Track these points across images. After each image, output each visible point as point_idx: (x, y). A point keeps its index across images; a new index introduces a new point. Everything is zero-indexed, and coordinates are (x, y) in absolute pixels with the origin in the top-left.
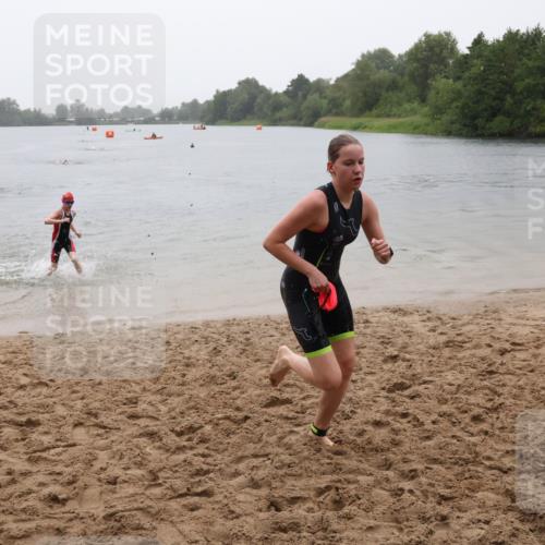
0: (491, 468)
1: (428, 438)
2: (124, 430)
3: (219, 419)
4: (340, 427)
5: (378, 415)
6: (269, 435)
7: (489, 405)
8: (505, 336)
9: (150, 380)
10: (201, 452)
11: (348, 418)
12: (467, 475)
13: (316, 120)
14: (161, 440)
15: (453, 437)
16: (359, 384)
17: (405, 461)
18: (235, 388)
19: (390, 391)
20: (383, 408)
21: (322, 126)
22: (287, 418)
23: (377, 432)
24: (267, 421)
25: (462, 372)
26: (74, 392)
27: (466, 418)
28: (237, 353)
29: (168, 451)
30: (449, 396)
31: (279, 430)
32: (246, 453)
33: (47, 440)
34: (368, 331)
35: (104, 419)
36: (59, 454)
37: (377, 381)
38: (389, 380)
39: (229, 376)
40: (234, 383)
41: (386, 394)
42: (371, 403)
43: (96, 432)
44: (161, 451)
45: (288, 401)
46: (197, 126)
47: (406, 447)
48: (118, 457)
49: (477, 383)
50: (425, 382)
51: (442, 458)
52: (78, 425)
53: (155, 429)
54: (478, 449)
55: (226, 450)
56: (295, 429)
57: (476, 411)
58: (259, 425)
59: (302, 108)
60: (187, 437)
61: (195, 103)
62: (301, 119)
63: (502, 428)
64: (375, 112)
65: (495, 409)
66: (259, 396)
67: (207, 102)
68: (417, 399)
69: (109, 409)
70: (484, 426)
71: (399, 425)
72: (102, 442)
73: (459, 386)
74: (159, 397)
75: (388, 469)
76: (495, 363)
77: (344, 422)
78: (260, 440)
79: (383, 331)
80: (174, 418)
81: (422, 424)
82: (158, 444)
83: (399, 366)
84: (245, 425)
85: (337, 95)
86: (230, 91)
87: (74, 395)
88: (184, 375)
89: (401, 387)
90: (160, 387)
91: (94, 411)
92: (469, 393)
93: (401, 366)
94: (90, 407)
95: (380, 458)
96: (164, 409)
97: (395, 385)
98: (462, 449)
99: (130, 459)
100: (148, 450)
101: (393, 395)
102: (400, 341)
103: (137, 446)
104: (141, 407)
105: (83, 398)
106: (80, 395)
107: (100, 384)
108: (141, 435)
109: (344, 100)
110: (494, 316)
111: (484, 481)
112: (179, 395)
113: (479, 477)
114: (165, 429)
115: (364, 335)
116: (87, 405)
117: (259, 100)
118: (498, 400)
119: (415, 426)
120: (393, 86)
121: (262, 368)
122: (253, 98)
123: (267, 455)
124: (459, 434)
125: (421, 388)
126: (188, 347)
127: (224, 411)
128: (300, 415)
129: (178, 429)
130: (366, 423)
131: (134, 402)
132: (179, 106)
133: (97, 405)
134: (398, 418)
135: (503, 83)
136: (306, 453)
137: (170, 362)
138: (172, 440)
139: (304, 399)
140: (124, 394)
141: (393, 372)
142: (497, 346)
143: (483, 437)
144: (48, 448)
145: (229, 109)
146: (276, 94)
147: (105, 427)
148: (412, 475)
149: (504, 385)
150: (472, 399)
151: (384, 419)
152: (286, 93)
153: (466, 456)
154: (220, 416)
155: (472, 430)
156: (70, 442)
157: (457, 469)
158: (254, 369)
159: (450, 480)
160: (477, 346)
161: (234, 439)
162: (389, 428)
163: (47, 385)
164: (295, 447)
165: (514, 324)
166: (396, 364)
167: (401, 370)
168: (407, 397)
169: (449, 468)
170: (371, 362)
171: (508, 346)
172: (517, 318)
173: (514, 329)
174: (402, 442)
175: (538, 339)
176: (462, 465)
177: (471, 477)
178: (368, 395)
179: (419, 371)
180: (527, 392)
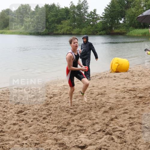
0: (50, 133)
1: (30, 126)
4: (3, 127)
5: (15, 121)
7: (48, 114)
8: (51, 93)
11: (5, 124)
12: (43, 136)
15: (38, 125)
16: (8, 113)
17: (24, 134)
19: (18, 113)
20: (16, 119)
23: (14, 127)
25: (39, 105)
27: (41, 119)
30: (36, 113)
37: (13, 111)
38: (17, 110)
41: (17, 115)
42: (12, 118)
49: (44, 108)
50: (28, 109)
51: (35, 132)
54: (45, 127)
57: (44, 116)
63: (52, 120)
65: (50, 115)
68: (26, 115)
70: (47, 120)
71: (21, 124)
73: (38, 109)
75: (19, 138)
76: (48, 101)
81: (28, 122)
89: (21, 112)
92: (42, 111)
95: (16, 135)
97: (19, 111)
98: (41, 128)
101: (19, 115)
110: (48, 87)
111: (48, 137)
113: (46, 136)
115: (9, 97)
118: (50, 112)
119: (26, 123)
124: (40, 124)
125: (27, 111)
130: (11, 125)
134: (21, 122)
141: (18, 107)
142: (49, 96)
143: (47, 124)
148: (26, 138)
149: (52, 107)
150: (43, 113)
151: (17, 122)
153: (42, 130)
155: (43, 122)
157: (40, 134)
159: (38, 138)
162: (18, 125)
165: (53, 89)
166: (19, 105)
167: (21, 107)
168: (23, 115)
169: (37, 135)
170: (11, 105)
171: (52, 96)
172: (54, 87)
173: (54, 91)
174: (23, 129)
175: (60, 93)
176: (41, 133)
177: (44, 136)
178: (11, 116)
179: (26, 106)
180: (58, 109)
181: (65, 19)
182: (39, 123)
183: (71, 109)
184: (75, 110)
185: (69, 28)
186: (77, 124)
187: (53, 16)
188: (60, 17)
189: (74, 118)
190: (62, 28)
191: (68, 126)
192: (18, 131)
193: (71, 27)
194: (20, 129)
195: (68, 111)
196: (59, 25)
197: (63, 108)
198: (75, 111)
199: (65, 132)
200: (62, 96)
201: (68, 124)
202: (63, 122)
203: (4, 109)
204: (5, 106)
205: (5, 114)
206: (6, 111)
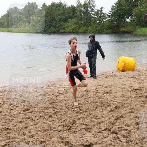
0: (55, 131)
1: (36, 124)
4: (9, 125)
5: (21, 119)
7: (54, 112)
8: (57, 91)
11: (11, 121)
12: (48, 134)
15: (44, 123)
16: (14, 110)
17: (30, 132)
19: (24, 111)
20: (22, 117)
23: (21, 124)
25: (45, 103)
27: (47, 117)
30: (42, 111)
37: (20, 109)
41: (23, 112)
42: (18, 116)
47: (30, 128)
49: (50, 106)
50: (34, 107)
51: (41, 130)
54: (51, 126)
57: (50, 114)
63: (58, 119)
65: (56, 113)
68: (32, 113)
70: (53, 119)
71: (27, 121)
73: (44, 107)
75: (24, 136)
76: (54, 99)
77: (10, 123)
81: (34, 120)
89: (27, 110)
92: (48, 109)
95: (21, 133)
97: (25, 109)
98: (46, 126)
101: (25, 112)
110: (54, 85)
111: (54, 135)
113: (52, 134)
118: (56, 110)
119: (32, 121)
125: (33, 110)
130: (17, 122)
134: (27, 120)
135: (52, 17)
141: (24, 105)
142: (55, 94)
143: (52, 122)
148: (32, 136)
149: (57, 106)
150: (49, 111)
151: (23, 120)
153: (48, 128)
155: (49, 120)
157: (45, 133)
159: (44, 136)
160: (49, 95)
162: (24, 123)
165: (60, 88)
166: (25, 103)
167: (27, 105)
168: (29, 112)
169: (43, 133)
170: (17, 103)
171: (58, 94)
172: (60, 86)
173: (60, 89)
174: (29, 126)
175: (66, 91)
176: (47, 131)
177: (50, 134)
178: (17, 113)
179: (32, 104)
180: (64, 107)
181: (71, 17)
182: (45, 121)
183: (77, 107)
184: (81, 108)
185: (75, 26)
186: (82, 123)
187: (59, 15)
188: (67, 15)
189: (79, 117)
190: (68, 27)
191: (73, 125)
192: (23, 128)
193: (77, 26)
194: (26, 127)
195: (73, 110)
196: (66, 24)
197: (69, 106)
198: (80, 110)
199: (71, 131)
200: (68, 94)
201: (74, 122)
202: (69, 120)
203: (11, 107)
204: (11, 103)
205: (12, 111)
206: (12, 108)
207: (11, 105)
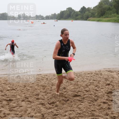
2: (35, 103)
3: (61, 100)
4: (94, 103)
5: (105, 100)
6: (74, 105)
9: (42, 89)
10: (56, 109)
11: (96, 101)
13: (88, 19)
14: (45, 105)
16: (99, 91)
17: (112, 114)
18: (65, 92)
19: (108, 94)
20: (106, 98)
21: (89, 20)
22: (79, 100)
23: (104, 105)
24: (74, 101)
26: (22, 92)
28: (66, 82)
29: (47, 109)
31: (77, 104)
32: (68, 110)
33: (14, 105)
34: (102, 77)
35: (30, 99)
36: (18, 109)
37: (104, 91)
38: (107, 90)
39: (64, 88)
40: (65, 90)
42: (102, 97)
43: (27, 103)
44: (45, 109)
45: (80, 96)
46: (55, 20)
47: (112, 110)
48: (33, 110)
52: (23, 101)
53: (44, 102)
55: (63, 109)
56: (82, 103)
58: (71, 102)
59: (84, 15)
60: (52, 105)
61: (55, 14)
62: (83, 19)
64: (104, 16)
66: (72, 94)
67: (58, 14)
69: (31, 97)
71: (110, 103)
72: (29, 106)
74: (44, 94)
75: (107, 116)
77: (95, 102)
78: (72, 106)
79: (105, 77)
80: (49, 100)
82: (44, 107)
83: (110, 87)
84: (68, 102)
85: (93, 12)
86: (64, 11)
87: (22, 93)
88: (51, 88)
90: (45, 91)
91: (27, 97)
93: (111, 87)
94: (26, 96)
95: (105, 113)
96: (46, 97)
97: (109, 92)
99: (37, 111)
100: (41, 108)
101: (109, 95)
102: (110, 80)
103: (39, 107)
104: (40, 96)
105: (24, 94)
106: (24, 93)
107: (29, 90)
108: (40, 104)
109: (95, 13)
112: (50, 93)
114: (46, 103)
115: (100, 78)
116: (25, 95)
117: (72, 13)
120: (109, 9)
121: (72, 86)
122: (71, 13)
123: (73, 111)
126: (53, 80)
127: (62, 98)
128: (83, 100)
129: (50, 103)
130: (101, 102)
131: (38, 95)
132: (51, 15)
133: (28, 95)
134: (110, 101)
136: (84, 110)
137: (48, 84)
138: (48, 106)
139: (84, 95)
140: (35, 93)
141: (109, 88)
144: (15, 107)
145: (64, 16)
146: (77, 11)
147: (30, 102)
151: (106, 101)
152: (79, 11)
154: (61, 99)
156: (21, 106)
158: (70, 87)
161: (65, 106)
162: (107, 104)
163: (15, 90)
164: (81, 109)
166: (109, 86)
168: (112, 95)
170: (102, 85)
174: (111, 108)
178: (102, 95)
179: (116, 88)
192: (107, 109)
194: (109, 108)
203: (96, 88)
204: (97, 85)
205: (97, 92)
206: (98, 89)
207: (97, 86)
